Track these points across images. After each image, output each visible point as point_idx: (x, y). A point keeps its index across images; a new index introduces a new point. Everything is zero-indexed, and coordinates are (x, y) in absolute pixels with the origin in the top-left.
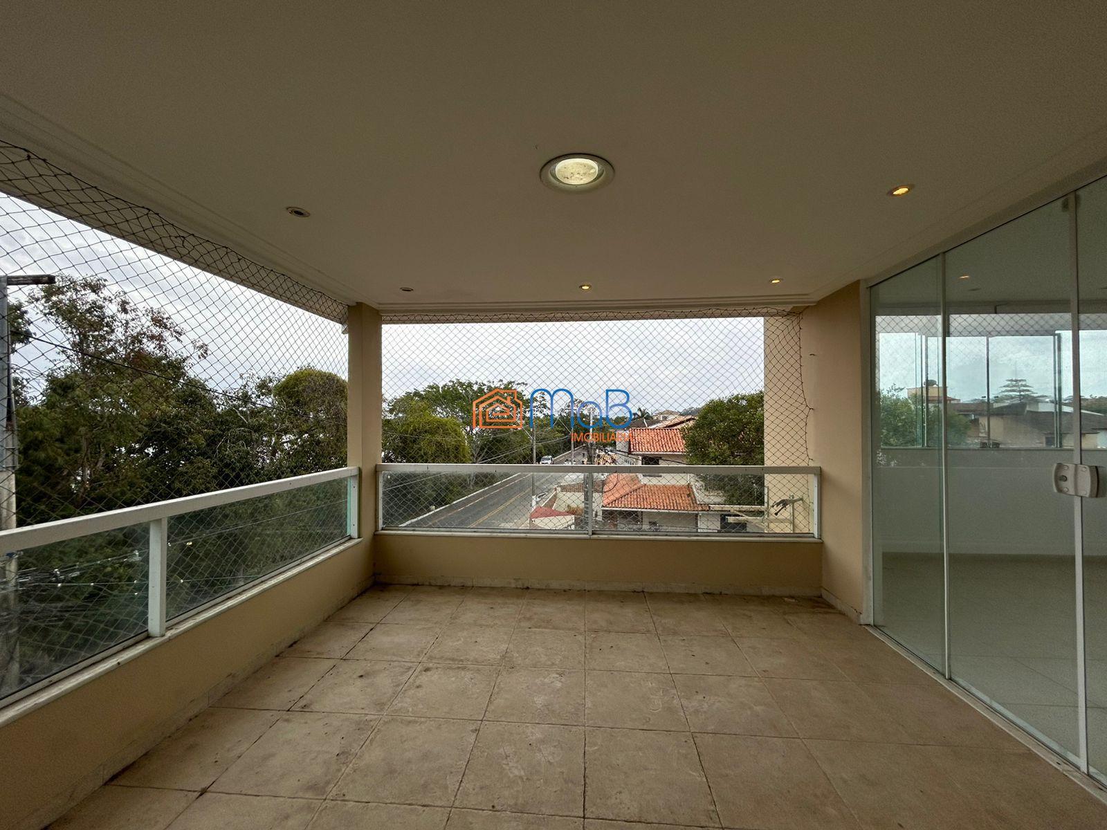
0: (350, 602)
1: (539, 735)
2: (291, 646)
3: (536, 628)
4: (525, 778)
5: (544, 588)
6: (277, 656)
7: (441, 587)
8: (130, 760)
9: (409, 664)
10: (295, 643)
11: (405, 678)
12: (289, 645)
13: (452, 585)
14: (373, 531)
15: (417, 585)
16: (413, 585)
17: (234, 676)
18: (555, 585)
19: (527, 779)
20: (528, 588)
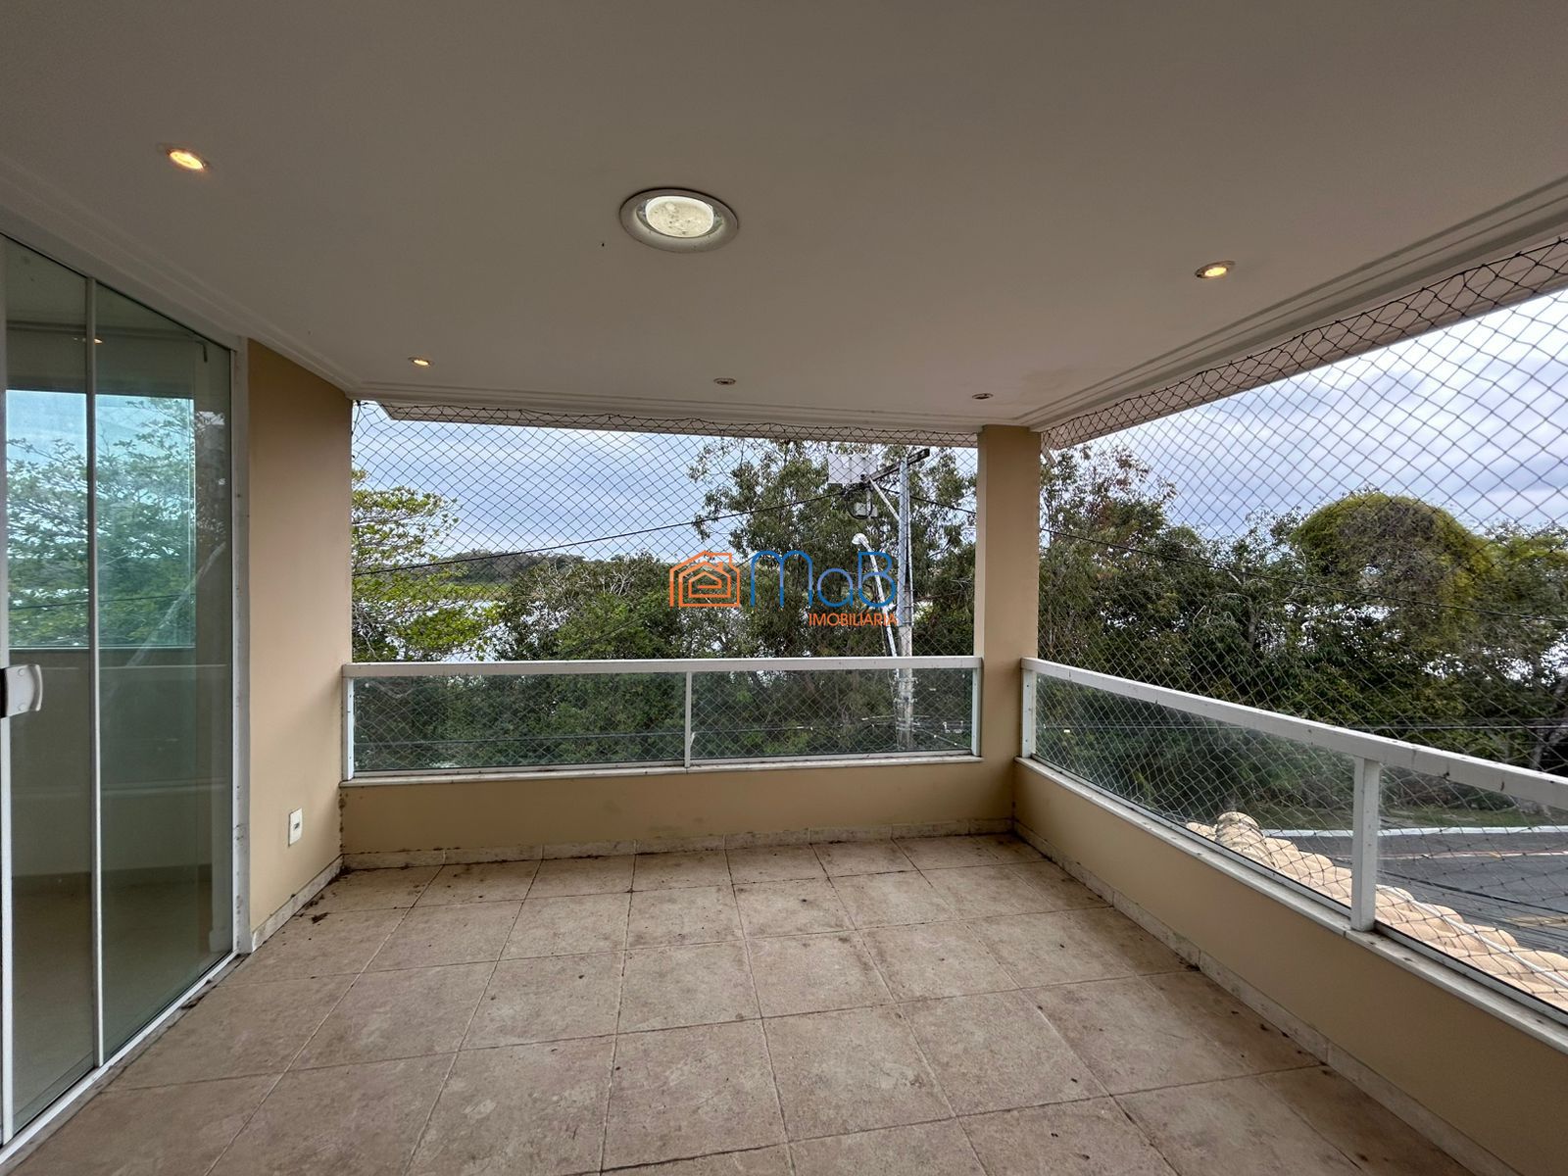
0: (947, 835)
1: (748, 1085)
2: (831, 843)
3: (1050, 1016)
4: (665, 1088)
5: (1229, 990)
6: (811, 844)
7: (1071, 879)
8: (655, 849)
9: (847, 922)
10: (839, 842)
11: (819, 930)
12: (831, 840)
13: (1088, 885)
14: (1011, 752)
15: (1050, 859)
16: (1045, 857)
17: (753, 836)
18: (1252, 999)
19: (663, 1091)
20: (1195, 968)
